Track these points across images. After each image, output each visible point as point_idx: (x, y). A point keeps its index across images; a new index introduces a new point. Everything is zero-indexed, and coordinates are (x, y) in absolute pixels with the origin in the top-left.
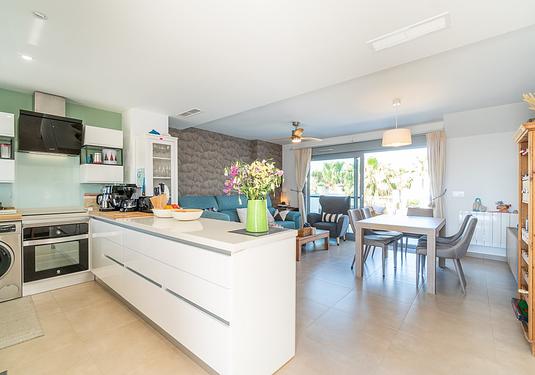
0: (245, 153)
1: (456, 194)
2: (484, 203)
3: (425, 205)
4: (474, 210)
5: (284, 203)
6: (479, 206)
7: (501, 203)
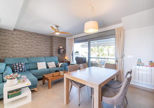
0: (48, 40)
1: (129, 57)
2: (142, 62)
3: (113, 62)
4: (138, 65)
5: (66, 60)
6: (140, 63)
7: (152, 61)
